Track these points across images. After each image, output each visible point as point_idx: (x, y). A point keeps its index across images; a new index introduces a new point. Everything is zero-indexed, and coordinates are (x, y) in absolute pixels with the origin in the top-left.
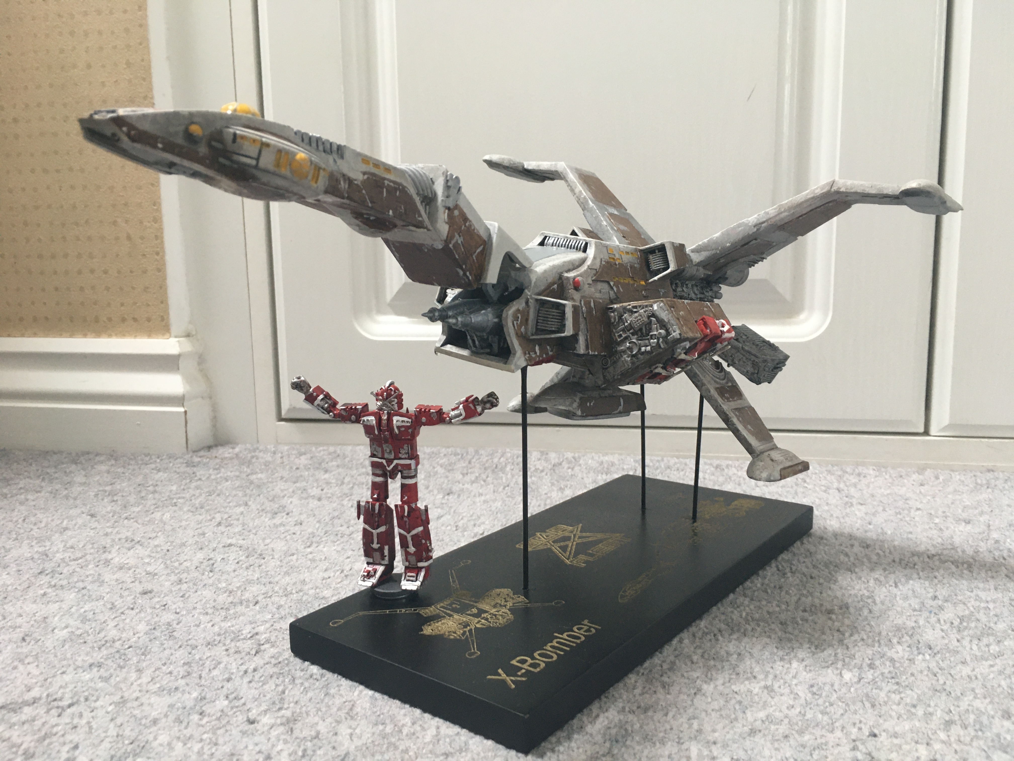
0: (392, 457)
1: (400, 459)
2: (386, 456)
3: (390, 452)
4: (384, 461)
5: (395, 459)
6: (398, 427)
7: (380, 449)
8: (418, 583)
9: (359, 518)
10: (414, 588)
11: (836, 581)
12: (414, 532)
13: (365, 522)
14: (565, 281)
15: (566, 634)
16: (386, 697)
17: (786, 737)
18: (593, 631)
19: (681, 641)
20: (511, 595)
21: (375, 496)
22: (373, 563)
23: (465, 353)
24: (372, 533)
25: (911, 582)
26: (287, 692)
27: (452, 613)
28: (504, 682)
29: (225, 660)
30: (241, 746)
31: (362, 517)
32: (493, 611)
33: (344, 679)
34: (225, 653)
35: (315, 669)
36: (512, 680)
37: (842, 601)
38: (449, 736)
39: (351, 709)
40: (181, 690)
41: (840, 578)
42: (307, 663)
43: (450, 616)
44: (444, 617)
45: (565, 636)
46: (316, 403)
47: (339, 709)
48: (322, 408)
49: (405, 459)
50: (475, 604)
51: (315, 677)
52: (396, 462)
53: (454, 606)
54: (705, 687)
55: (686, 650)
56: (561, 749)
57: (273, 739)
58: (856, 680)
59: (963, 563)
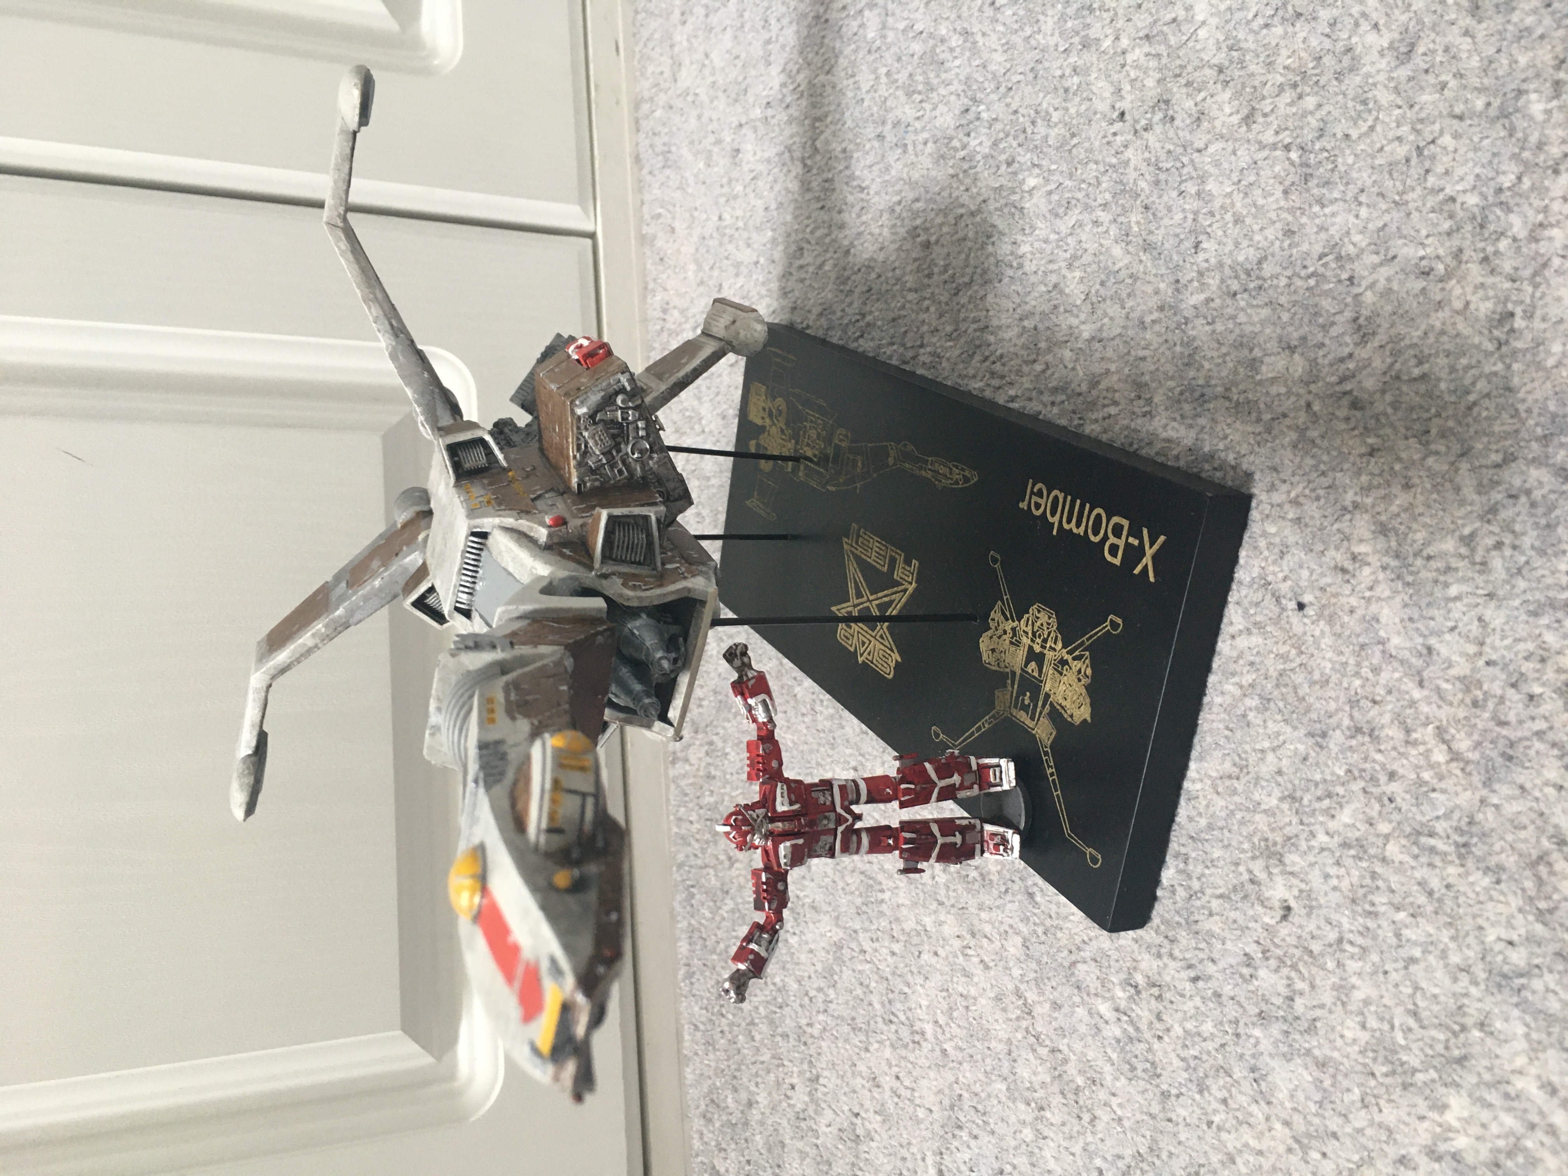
0: (832, 815)
1: (833, 802)
2: (832, 826)
3: (826, 818)
4: (840, 829)
5: (835, 810)
6: (791, 803)
7: (823, 838)
8: (1003, 762)
9: (923, 871)
10: (1012, 765)
11: (872, 259)
12: (933, 776)
13: (927, 858)
14: (556, 540)
15: (1051, 519)
16: (1196, 740)
17: (1146, 208)
18: (1039, 486)
19: (1013, 399)
20: (989, 633)
21: (891, 842)
22: (982, 842)
23: (684, 680)
24: (943, 845)
25: (857, 173)
26: (1219, 891)
27: (1042, 697)
28: (1154, 558)
29: (1178, 1030)
30: (1335, 897)
31: (919, 866)
32: (1026, 641)
33: (1177, 819)
34: (1166, 1038)
35: (1168, 875)
36: (1151, 547)
37: (905, 239)
38: (1246, 611)
39: (1230, 777)
40: (1253, 1062)
41: (866, 256)
42: (1159, 893)
43: (1047, 696)
44: (1051, 704)
45: (1055, 520)
46: (763, 954)
47: (1234, 792)
48: (770, 942)
49: (832, 795)
50: (1018, 672)
51: (1182, 866)
52: (839, 810)
53: (1027, 702)
54: (1086, 335)
55: (1027, 385)
56: (1231, 457)
57: (1311, 858)
58: (1036, 171)
59: (814, 128)
